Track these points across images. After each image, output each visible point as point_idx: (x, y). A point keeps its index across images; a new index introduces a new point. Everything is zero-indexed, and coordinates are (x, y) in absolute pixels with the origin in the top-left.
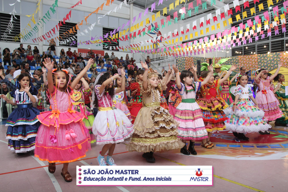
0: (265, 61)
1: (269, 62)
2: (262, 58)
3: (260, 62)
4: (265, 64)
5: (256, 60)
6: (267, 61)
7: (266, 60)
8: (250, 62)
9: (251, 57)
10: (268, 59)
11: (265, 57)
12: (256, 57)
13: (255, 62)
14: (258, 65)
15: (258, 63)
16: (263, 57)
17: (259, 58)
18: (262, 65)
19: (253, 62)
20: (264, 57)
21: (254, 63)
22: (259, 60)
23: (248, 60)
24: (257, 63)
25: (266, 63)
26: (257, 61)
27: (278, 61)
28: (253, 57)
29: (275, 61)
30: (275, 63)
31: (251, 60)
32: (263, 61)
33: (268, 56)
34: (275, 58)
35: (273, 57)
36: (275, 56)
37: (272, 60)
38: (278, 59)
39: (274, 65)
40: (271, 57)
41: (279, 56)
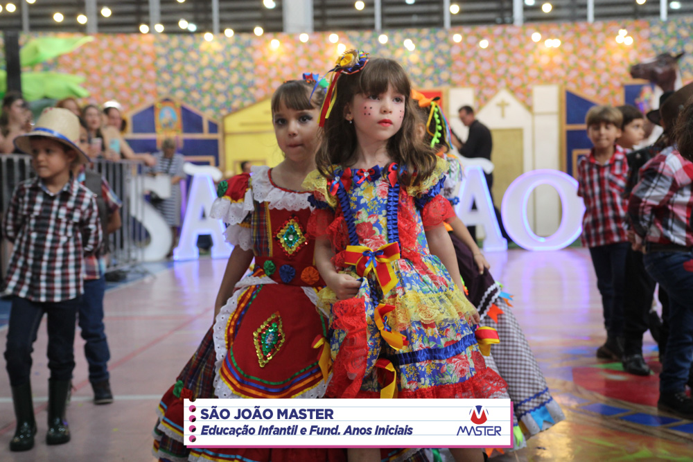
0: (190, 68)
1: (208, 73)
2: (178, 54)
3: (168, 69)
4: (191, 81)
5: (148, 61)
6: (200, 70)
7: (194, 63)
8: (118, 69)
9: (126, 45)
10: (205, 61)
11: (192, 49)
12: (146, 48)
13: (145, 70)
15: (159, 73)
16: (179, 48)
17: (161, 50)
18: (177, 82)
20: (186, 51)
21: (137, 72)
22: (162, 63)
23: (107, 55)
24: (152, 74)
25: (196, 75)
26: (155, 64)
27: (246, 71)
28: (133, 46)
29: (234, 69)
30: (235, 78)
31: (123, 56)
32: (183, 69)
33: (203, 47)
34: (233, 57)
35: (223, 53)
36: (235, 51)
37: (221, 67)
38: (247, 65)
39: (230, 88)
40: (217, 53)
41: (249, 51)
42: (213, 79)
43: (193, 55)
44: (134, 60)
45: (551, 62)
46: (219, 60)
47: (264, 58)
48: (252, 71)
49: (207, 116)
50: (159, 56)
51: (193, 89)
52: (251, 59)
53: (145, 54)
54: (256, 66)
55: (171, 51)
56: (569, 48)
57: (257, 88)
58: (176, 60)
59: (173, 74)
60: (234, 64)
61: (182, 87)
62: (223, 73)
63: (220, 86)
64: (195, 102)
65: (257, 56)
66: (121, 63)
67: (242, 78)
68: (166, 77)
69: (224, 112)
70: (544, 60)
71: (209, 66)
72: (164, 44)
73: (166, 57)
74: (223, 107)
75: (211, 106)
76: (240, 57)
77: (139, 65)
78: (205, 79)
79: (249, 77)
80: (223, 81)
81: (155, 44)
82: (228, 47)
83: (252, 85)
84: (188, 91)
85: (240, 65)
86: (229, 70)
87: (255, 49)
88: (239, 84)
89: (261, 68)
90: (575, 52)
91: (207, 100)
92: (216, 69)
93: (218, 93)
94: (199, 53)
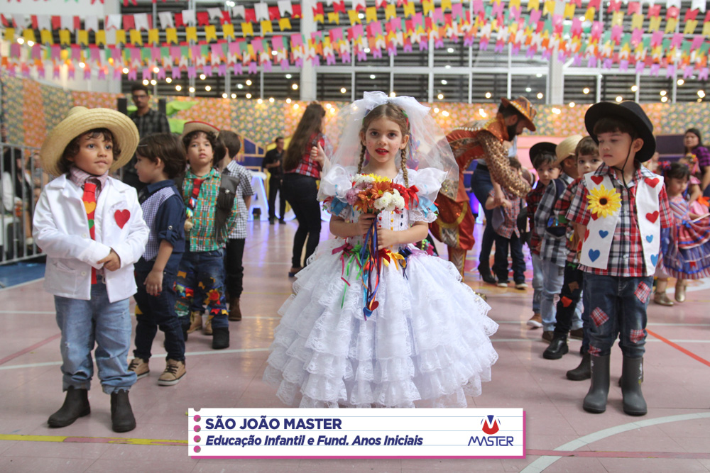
0: (249, 118)
1: (259, 121)
2: (243, 110)
3: (237, 118)
4: (250, 126)
5: (226, 113)
6: (255, 120)
7: (251, 115)
9: (214, 104)
10: (257, 114)
11: (251, 107)
12: (226, 106)
13: (225, 119)
14: (231, 126)
15: (232, 120)
16: (244, 107)
17: (234, 108)
18: (242, 126)
19: (217, 117)
20: (248, 109)
21: (221, 120)
22: (234, 115)
23: (204, 110)
24: (228, 121)
25: (252, 122)
26: (230, 115)
27: (280, 121)
28: (218, 105)
29: (274, 120)
30: (274, 125)
31: (213, 110)
32: (245, 119)
33: (257, 107)
34: (273, 113)
35: (267, 111)
36: (274, 109)
37: (266, 118)
38: (281, 117)
39: (271, 130)
40: (264, 110)
41: (282, 110)
42: (262, 125)
43: (251, 111)
44: (219, 113)
45: (445, 123)
46: (265, 114)
47: (290, 114)
48: (283, 121)
49: (258, 145)
50: (232, 111)
51: (251, 130)
52: (283, 115)
53: (225, 110)
54: (285, 119)
55: (239, 108)
56: (455, 116)
57: (286, 131)
58: (242, 114)
59: (240, 121)
60: (273, 117)
61: (244, 129)
62: (267, 122)
63: (265, 129)
64: (252, 137)
65: (286, 113)
66: (212, 114)
67: (277, 125)
68: (236, 122)
69: (267, 143)
70: (442, 122)
71: (260, 117)
72: (235, 104)
73: (236, 111)
74: (267, 140)
75: (260, 140)
76: (277, 114)
77: (222, 115)
78: (257, 125)
79: (281, 124)
80: (267, 126)
81: (230, 104)
82: (270, 107)
83: (283, 129)
84: (248, 131)
85: (277, 117)
86: (271, 120)
87: (285, 109)
88: (276, 128)
89: (288, 120)
90: (458, 119)
91: (258, 137)
92: (264, 120)
93: (264, 133)
94: (254, 109)
